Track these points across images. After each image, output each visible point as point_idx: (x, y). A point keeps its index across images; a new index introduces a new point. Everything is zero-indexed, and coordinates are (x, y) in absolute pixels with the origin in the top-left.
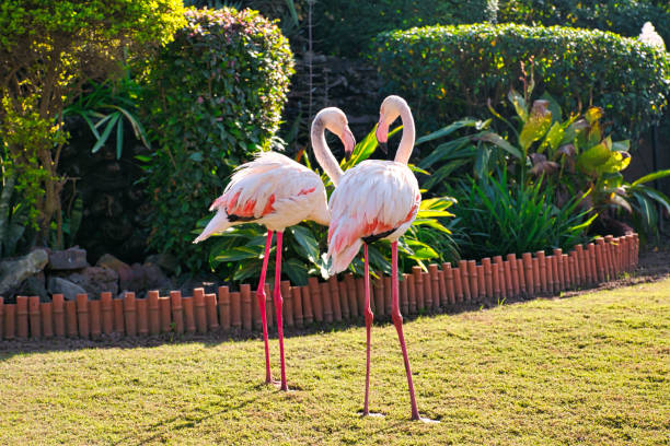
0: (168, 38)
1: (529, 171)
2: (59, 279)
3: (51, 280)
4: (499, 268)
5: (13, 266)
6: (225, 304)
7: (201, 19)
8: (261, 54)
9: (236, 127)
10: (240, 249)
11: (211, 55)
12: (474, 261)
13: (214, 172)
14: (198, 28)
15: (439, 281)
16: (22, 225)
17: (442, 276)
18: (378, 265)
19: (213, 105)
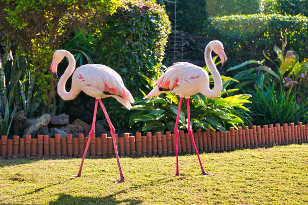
0: (113, 11)
1: (284, 86)
2: (56, 129)
3: (52, 129)
4: (271, 130)
5: (34, 121)
6: (139, 142)
7: (128, 3)
8: (157, 21)
9: (144, 57)
10: (145, 116)
11: (133, 21)
12: (260, 126)
13: (132, 79)
14: (127, 8)
15: (243, 135)
16: (38, 102)
17: (244, 133)
18: (214, 125)
19: (133, 45)
